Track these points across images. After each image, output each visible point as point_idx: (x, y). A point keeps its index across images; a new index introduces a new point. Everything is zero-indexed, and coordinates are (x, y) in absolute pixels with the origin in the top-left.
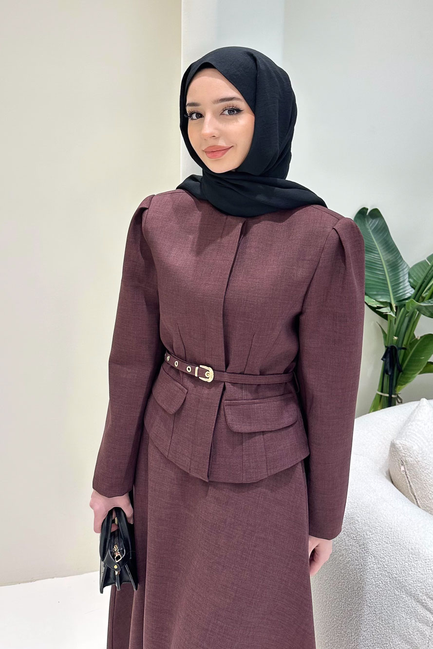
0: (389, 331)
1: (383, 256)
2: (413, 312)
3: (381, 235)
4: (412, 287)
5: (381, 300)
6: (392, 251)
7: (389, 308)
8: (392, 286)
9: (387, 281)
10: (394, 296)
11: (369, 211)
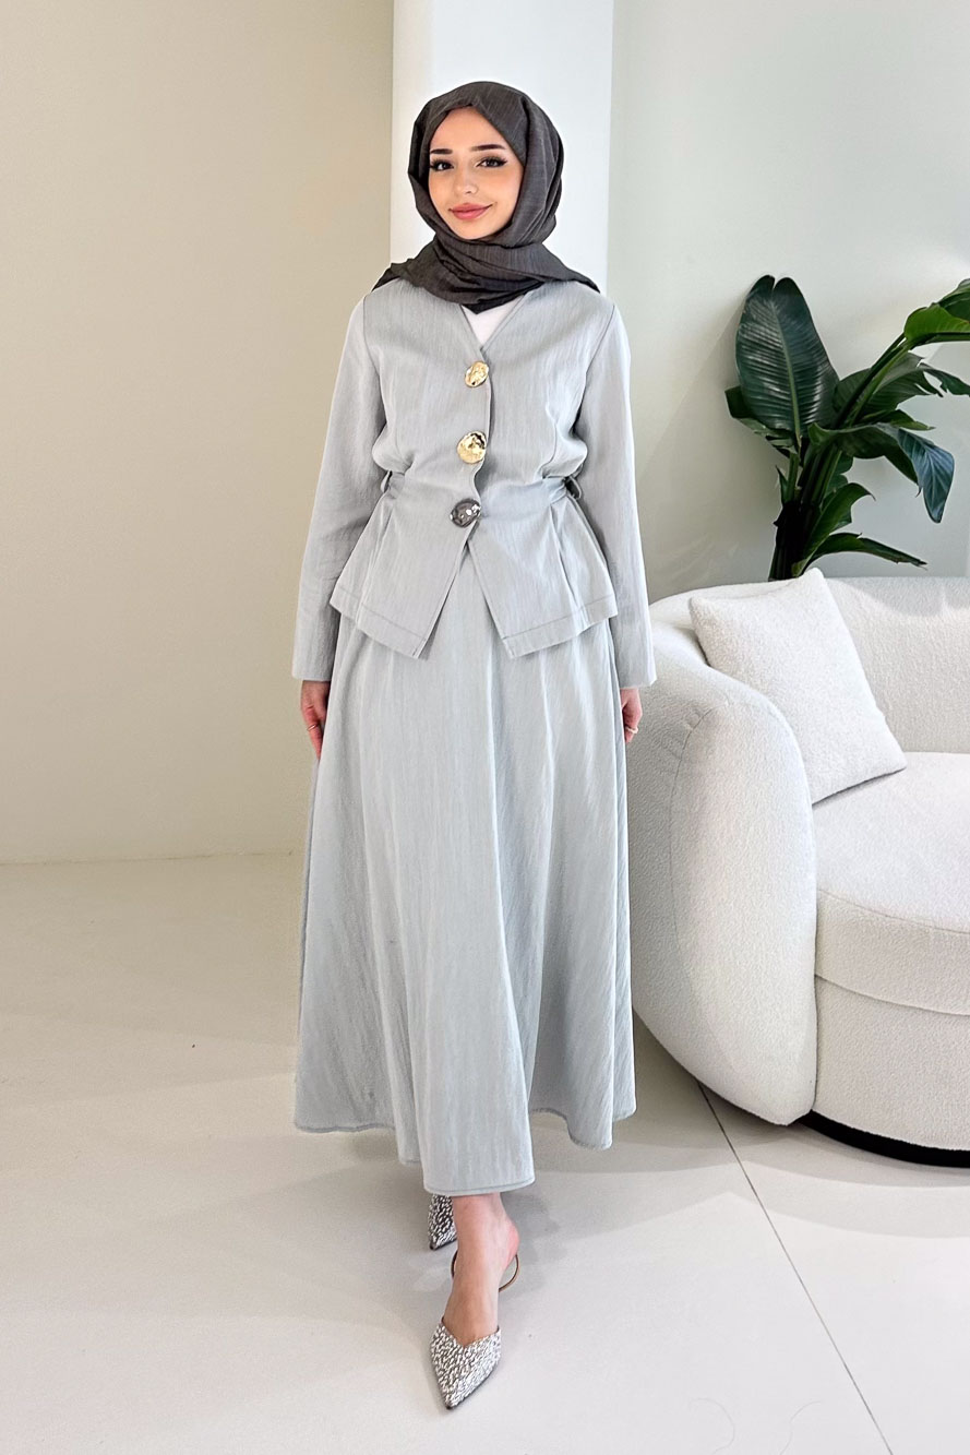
0: (790, 479)
1: (791, 357)
3: (795, 322)
4: (835, 410)
5: (778, 425)
6: (809, 350)
7: (790, 441)
8: (800, 407)
9: (790, 396)
10: (801, 422)
11: (776, 282)
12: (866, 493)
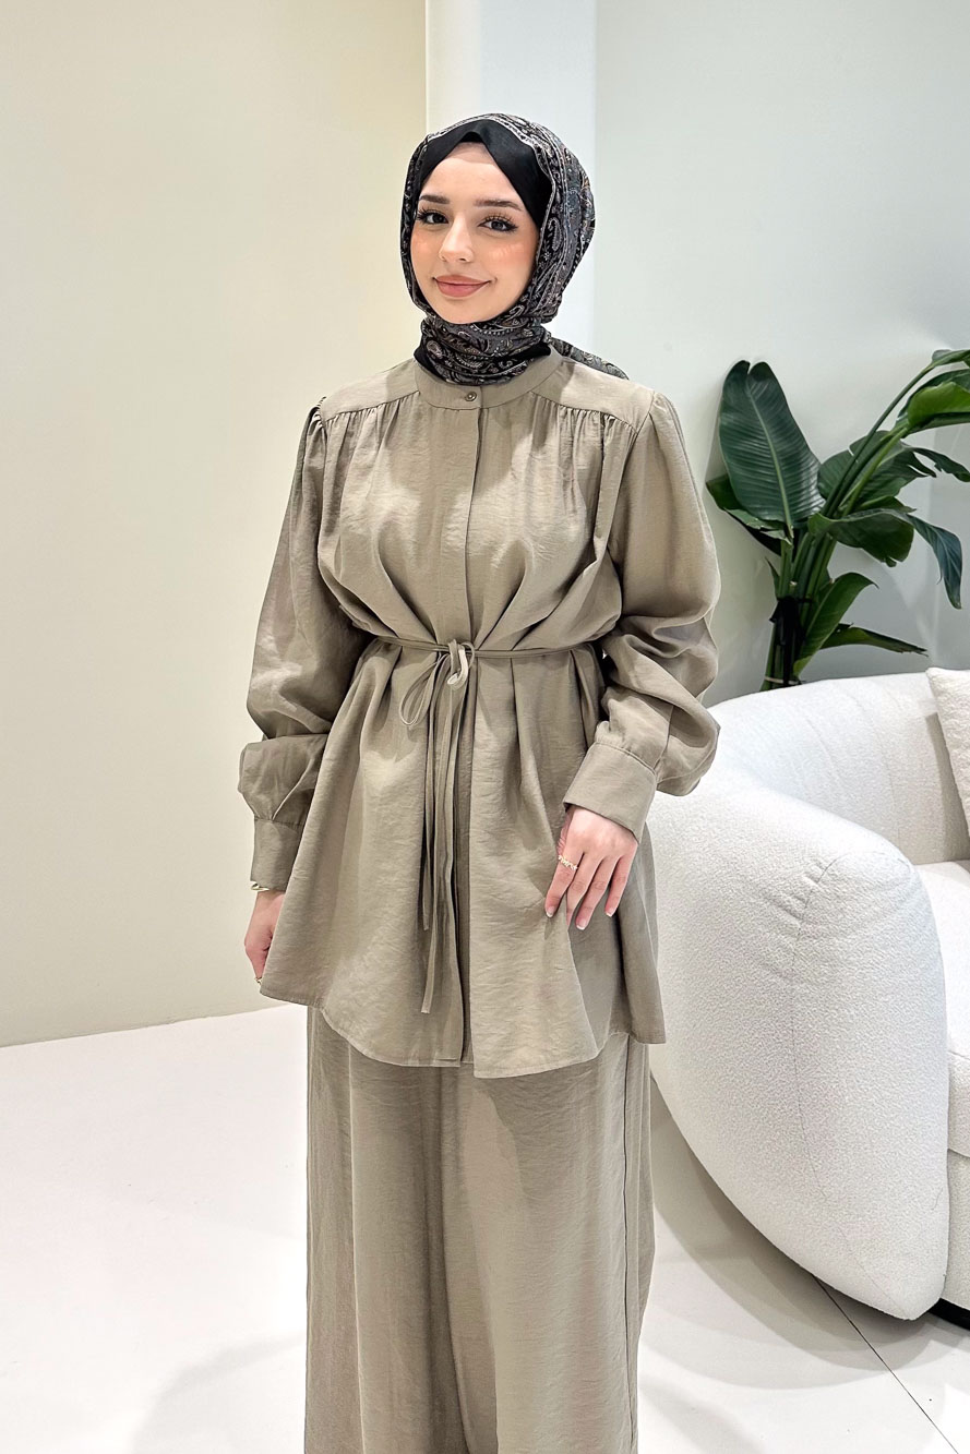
0: (783, 573)
1: (774, 444)
2: (823, 539)
3: (772, 408)
4: (823, 496)
5: (768, 518)
6: (789, 437)
7: (782, 532)
8: (788, 496)
9: (778, 485)
10: (791, 512)
11: (751, 367)
12: (867, 582)
